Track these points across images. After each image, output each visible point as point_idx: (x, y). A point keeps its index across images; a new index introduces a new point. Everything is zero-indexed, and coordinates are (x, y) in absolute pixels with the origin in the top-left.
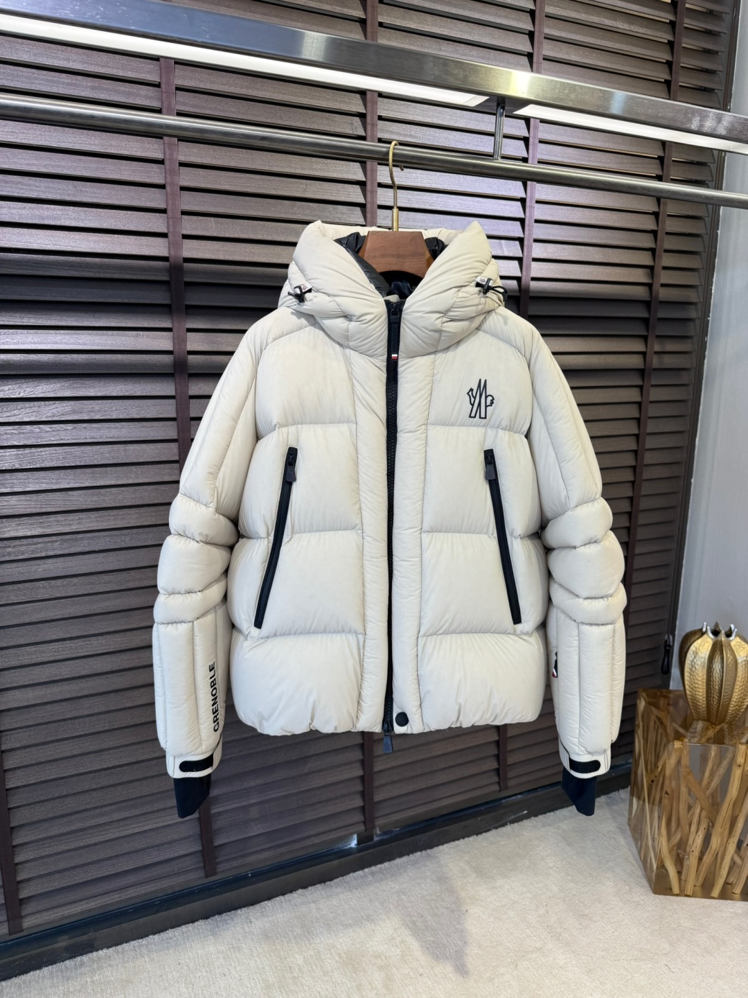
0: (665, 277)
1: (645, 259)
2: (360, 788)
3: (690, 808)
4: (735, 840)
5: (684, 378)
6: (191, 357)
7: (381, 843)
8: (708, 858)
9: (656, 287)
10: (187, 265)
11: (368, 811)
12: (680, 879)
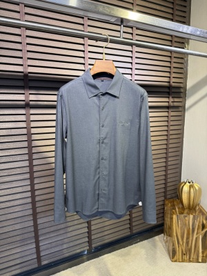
0: (174, 80)
1: (168, 74)
2: (87, 235)
5: (181, 109)
6: (31, 103)
9: (171, 83)
10: (29, 74)
11: (90, 242)
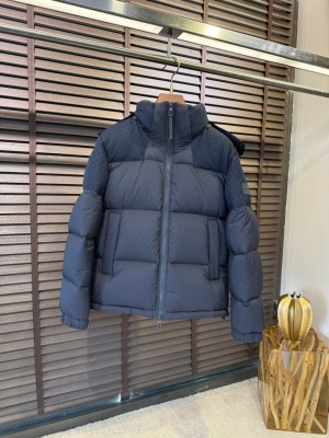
0: (267, 133)
1: (258, 124)
2: (120, 370)
3: (284, 384)
4: (306, 401)
5: (278, 179)
6: (38, 156)
7: (133, 400)
8: (293, 411)
9: (263, 137)
10: (38, 114)
12: (280, 422)
